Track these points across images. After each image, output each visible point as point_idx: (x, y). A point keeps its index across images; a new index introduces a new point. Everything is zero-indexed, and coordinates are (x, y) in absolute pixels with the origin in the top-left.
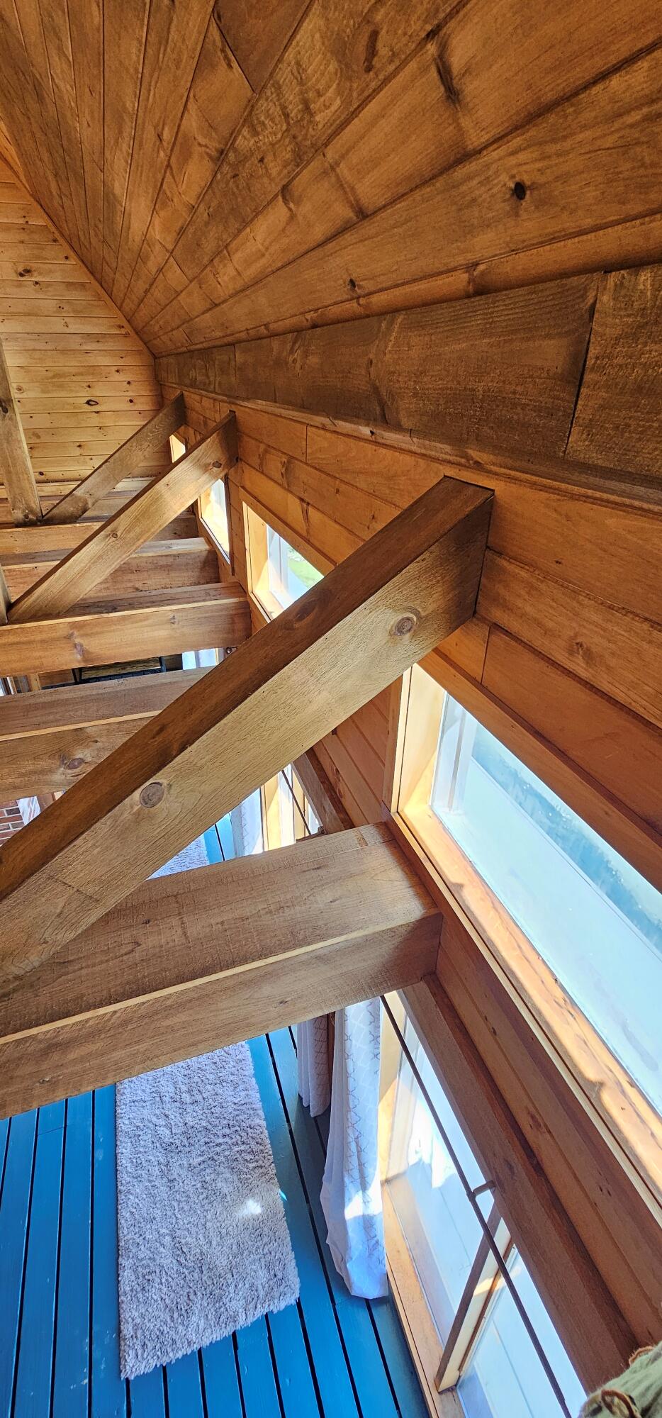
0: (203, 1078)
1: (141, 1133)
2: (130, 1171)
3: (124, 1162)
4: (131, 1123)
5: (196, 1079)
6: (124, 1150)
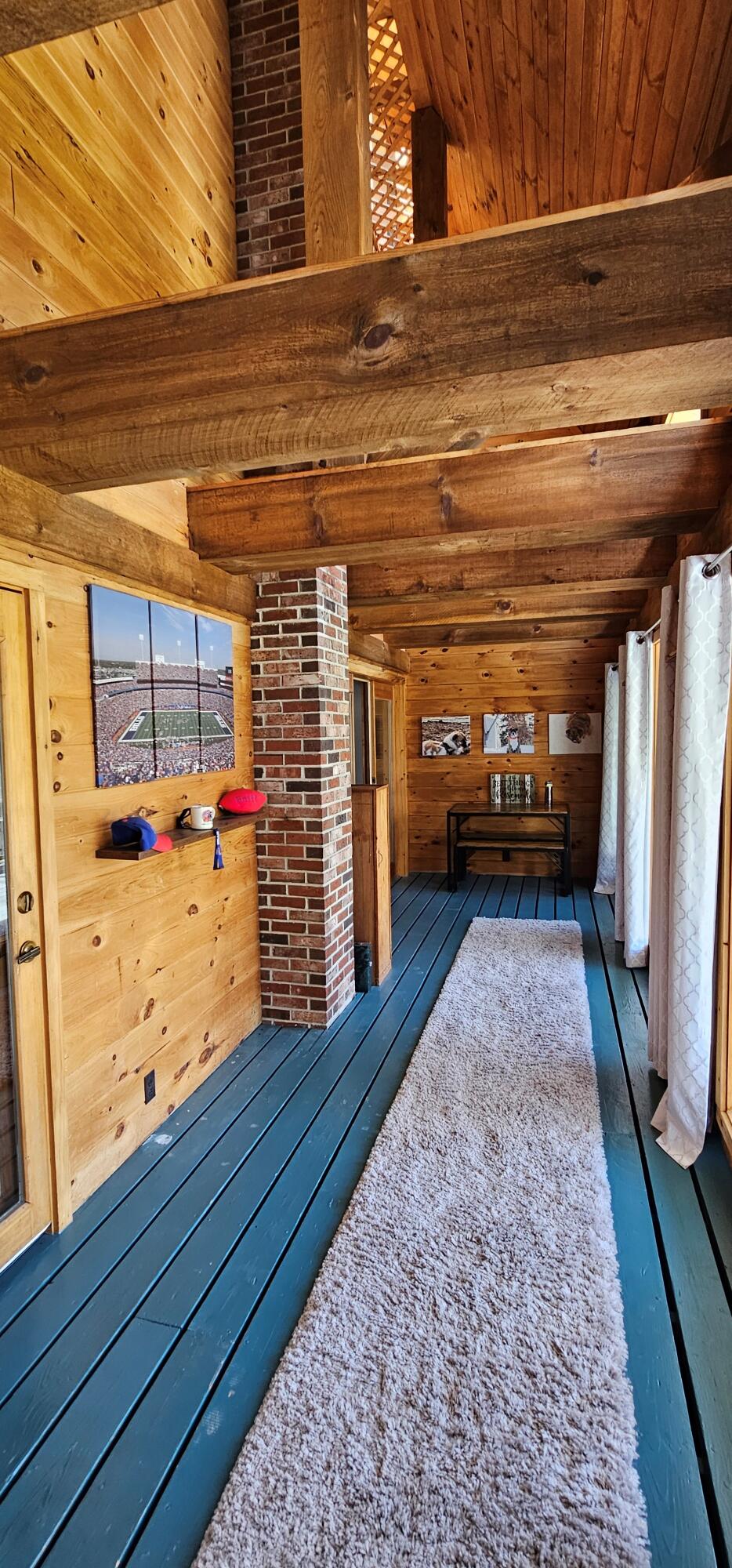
0: (495, 1392)
1: (311, 1426)
2: (253, 1499)
3: (251, 1468)
4: (299, 1394)
5: (476, 1383)
6: (261, 1443)
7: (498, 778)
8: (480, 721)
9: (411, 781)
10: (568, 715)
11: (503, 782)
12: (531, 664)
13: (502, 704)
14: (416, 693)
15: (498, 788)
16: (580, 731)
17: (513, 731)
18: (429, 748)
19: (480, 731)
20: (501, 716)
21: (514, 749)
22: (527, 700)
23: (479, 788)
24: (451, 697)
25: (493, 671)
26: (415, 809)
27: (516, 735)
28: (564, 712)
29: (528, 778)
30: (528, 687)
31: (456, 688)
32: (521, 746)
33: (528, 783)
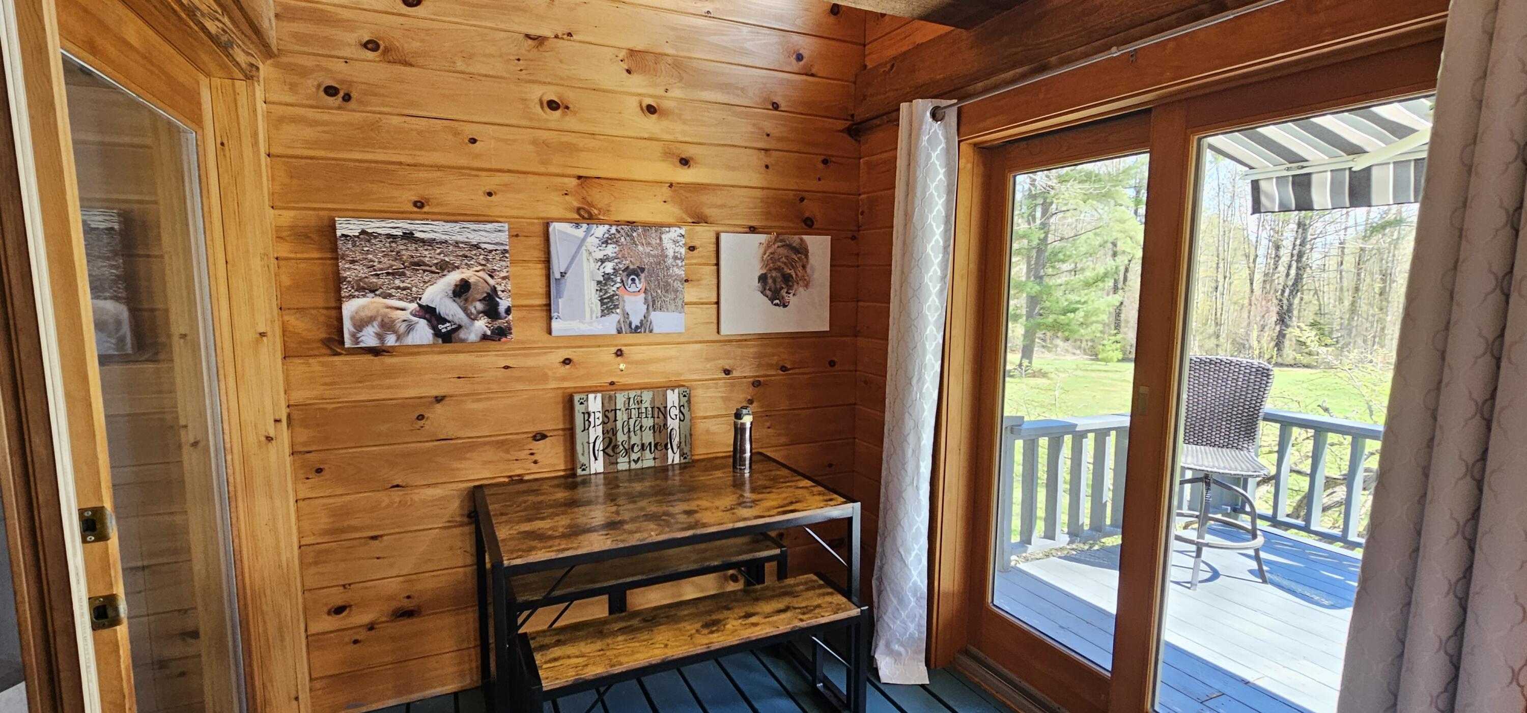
7: (595, 404)
8: (537, 241)
9: (303, 435)
10: (762, 238)
11: (609, 414)
12: (677, 92)
13: (599, 197)
14: (308, 133)
15: (596, 432)
16: (787, 279)
17: (634, 273)
18: (369, 321)
19: (537, 271)
20: (600, 231)
21: (636, 322)
22: (666, 192)
23: (540, 436)
24: (438, 158)
25: (570, 96)
26: (324, 521)
27: (640, 285)
28: (753, 230)
29: (673, 398)
30: (667, 154)
31: (456, 133)
32: (655, 316)
33: (675, 412)
